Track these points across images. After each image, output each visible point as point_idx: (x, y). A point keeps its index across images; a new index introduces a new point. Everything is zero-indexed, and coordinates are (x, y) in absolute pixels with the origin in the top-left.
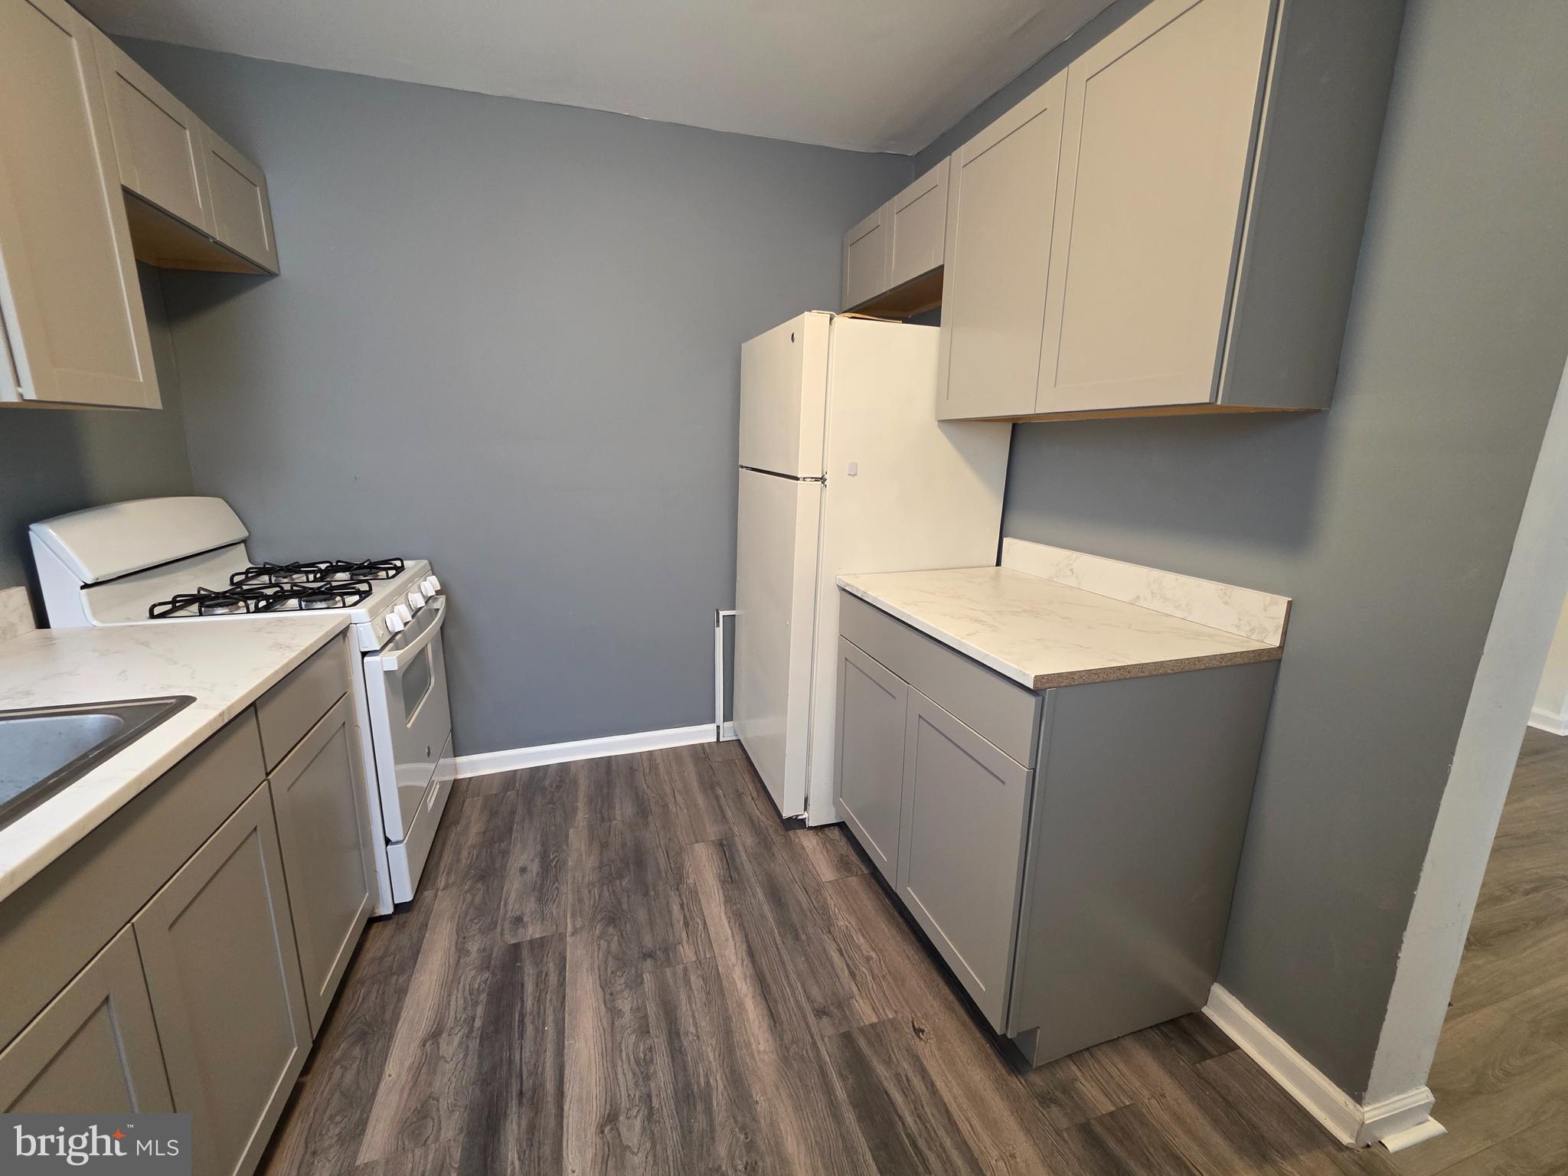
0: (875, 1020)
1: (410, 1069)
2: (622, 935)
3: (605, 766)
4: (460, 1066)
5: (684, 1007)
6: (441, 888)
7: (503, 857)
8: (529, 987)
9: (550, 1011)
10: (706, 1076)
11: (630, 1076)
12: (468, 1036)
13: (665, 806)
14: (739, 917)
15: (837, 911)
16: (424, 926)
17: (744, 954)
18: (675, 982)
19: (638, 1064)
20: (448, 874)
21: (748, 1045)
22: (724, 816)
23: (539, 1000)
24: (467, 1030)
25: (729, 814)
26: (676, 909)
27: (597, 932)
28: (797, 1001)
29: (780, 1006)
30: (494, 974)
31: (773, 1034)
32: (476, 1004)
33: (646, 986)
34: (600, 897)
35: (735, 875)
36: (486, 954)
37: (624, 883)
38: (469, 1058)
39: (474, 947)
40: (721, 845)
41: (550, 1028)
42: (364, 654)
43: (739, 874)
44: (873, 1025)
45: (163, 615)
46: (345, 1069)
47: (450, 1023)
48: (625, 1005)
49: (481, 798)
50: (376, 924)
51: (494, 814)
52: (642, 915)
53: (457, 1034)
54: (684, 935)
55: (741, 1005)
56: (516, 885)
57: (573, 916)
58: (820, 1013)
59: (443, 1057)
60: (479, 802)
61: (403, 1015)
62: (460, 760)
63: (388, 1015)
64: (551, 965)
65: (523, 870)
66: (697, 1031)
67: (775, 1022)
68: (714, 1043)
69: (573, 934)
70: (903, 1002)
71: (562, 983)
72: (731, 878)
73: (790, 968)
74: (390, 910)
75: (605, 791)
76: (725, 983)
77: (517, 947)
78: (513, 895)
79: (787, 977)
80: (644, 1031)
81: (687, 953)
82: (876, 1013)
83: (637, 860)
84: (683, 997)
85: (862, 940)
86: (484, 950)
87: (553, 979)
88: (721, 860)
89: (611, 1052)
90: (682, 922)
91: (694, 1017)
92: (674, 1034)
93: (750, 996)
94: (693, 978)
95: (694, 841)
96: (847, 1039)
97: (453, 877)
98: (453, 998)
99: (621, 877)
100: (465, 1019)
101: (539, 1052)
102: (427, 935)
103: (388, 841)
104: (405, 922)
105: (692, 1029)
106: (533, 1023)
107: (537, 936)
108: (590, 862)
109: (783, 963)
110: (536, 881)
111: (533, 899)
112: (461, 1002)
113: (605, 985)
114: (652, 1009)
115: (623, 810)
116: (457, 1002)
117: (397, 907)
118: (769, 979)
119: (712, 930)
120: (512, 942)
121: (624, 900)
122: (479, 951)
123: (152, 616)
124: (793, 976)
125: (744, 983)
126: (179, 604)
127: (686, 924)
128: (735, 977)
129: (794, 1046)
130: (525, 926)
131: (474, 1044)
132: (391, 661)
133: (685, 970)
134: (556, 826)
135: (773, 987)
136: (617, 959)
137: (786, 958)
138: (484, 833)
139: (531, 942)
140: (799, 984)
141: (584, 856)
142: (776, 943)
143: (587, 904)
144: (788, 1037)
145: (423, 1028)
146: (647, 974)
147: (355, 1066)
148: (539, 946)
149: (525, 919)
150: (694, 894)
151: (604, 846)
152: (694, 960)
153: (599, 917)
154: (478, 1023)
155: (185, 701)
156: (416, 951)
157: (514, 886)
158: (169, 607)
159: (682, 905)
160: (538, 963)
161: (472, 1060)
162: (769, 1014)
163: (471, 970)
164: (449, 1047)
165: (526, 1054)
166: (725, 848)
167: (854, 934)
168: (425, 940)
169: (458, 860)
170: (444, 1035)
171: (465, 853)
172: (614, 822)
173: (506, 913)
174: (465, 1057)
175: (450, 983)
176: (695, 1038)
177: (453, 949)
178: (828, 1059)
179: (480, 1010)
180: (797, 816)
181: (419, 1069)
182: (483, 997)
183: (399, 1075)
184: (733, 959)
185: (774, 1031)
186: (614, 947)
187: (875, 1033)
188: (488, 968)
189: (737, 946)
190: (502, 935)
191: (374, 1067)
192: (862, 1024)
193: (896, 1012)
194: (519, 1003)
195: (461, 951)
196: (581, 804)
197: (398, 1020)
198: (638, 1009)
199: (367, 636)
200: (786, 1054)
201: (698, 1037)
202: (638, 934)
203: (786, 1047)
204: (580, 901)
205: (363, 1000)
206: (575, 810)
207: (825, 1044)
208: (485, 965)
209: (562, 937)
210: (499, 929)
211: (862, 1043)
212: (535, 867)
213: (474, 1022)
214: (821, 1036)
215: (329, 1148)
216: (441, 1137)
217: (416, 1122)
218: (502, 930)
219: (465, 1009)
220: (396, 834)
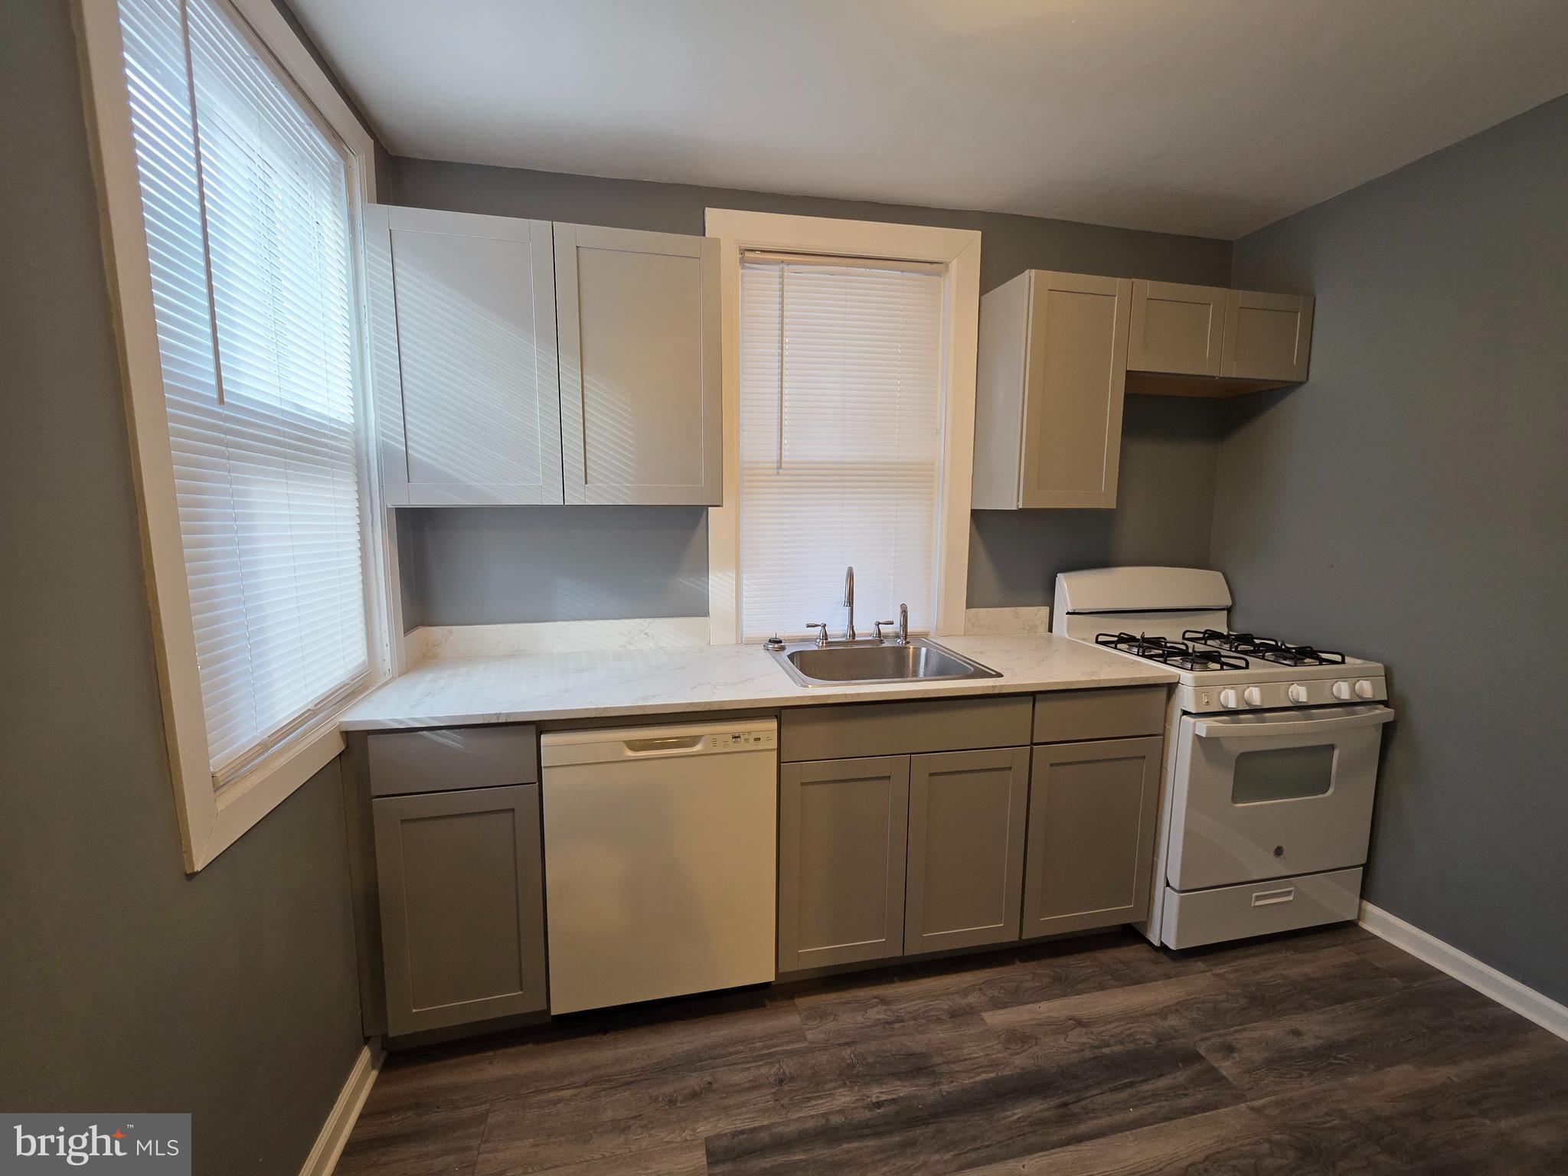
1: (1049, 1017)
4: (1066, 1050)
6: (1214, 972)
7: (1295, 1008)
8: (1164, 1082)
9: (1151, 1109)
12: (1092, 1047)
16: (1168, 977)
20: (1235, 971)
23: (1155, 1095)
24: (1095, 1045)
27: (1276, 1137)
30: (1158, 1047)
32: (1122, 1043)
34: (1330, 1128)
36: (1173, 1034)
37: (1381, 1157)
38: (1075, 1055)
39: (1173, 1021)
42: (1185, 713)
46: (1033, 980)
47: (1095, 1030)
49: (1358, 958)
50: (1146, 945)
51: (1347, 978)
53: (1089, 1038)
56: (1271, 1033)
57: (1277, 1103)
59: (1067, 1036)
60: (1349, 957)
61: (1085, 996)
63: (1079, 987)
64: (1200, 1096)
65: (1296, 1033)
69: (1253, 1109)
71: (1186, 1113)
74: (1157, 943)
77: (1199, 1057)
78: (1256, 1034)
86: (1176, 1031)
87: (1185, 1103)
97: (1233, 976)
98: (1117, 1024)
99: (1389, 1151)
100: (1105, 1040)
101: (1107, 1110)
102: (1160, 982)
103: (1168, 885)
104: (1161, 962)
106: (1131, 1096)
107: (1224, 1073)
108: (1377, 1104)
110: (1292, 1050)
111: (1266, 1054)
112: (1118, 1031)
113: (1215, 1161)
116: (1115, 1028)
117: (1164, 948)
120: (1202, 1052)
121: (1354, 1163)
122: (1172, 1027)
123: (1097, 642)
130: (1226, 1057)
131: (1088, 1054)
134: (1396, 1046)
138: (1311, 979)
139: (1212, 1069)
143: (1308, 1116)
145: (1082, 1013)
147: (1037, 984)
148: (1213, 1077)
149: (1235, 1055)
151: (1424, 1117)
153: (1299, 1135)
154: (1106, 1050)
156: (1139, 981)
157: (1272, 1030)
160: (1194, 1082)
161: (1076, 1057)
163: (1149, 1027)
164: (1077, 1037)
165: (1100, 1100)
168: (1154, 983)
169: (1256, 972)
170: (1084, 1030)
171: (1270, 973)
172: (1487, 1121)
173: (1230, 1035)
174: (1075, 1051)
175: (1128, 1017)
177: (1160, 1006)
179: (1117, 1048)
181: (1052, 1024)
182: (1131, 1046)
183: (1041, 1013)
186: (1271, 1163)
188: (1160, 1040)
190: (1202, 1040)
191: (1042, 994)
194: (1142, 1078)
195: (1163, 1013)
197: (1080, 994)
199: (1186, 698)
204: (1307, 1107)
205: (1083, 967)
208: (1162, 1037)
209: (1240, 1098)
210: (1207, 1035)
212: (1309, 1042)
213: (1106, 1047)
215: (986, 995)
216: (1014, 1057)
217: (1017, 1038)
218: (1208, 1039)
219: (1112, 1036)
220: (1175, 882)
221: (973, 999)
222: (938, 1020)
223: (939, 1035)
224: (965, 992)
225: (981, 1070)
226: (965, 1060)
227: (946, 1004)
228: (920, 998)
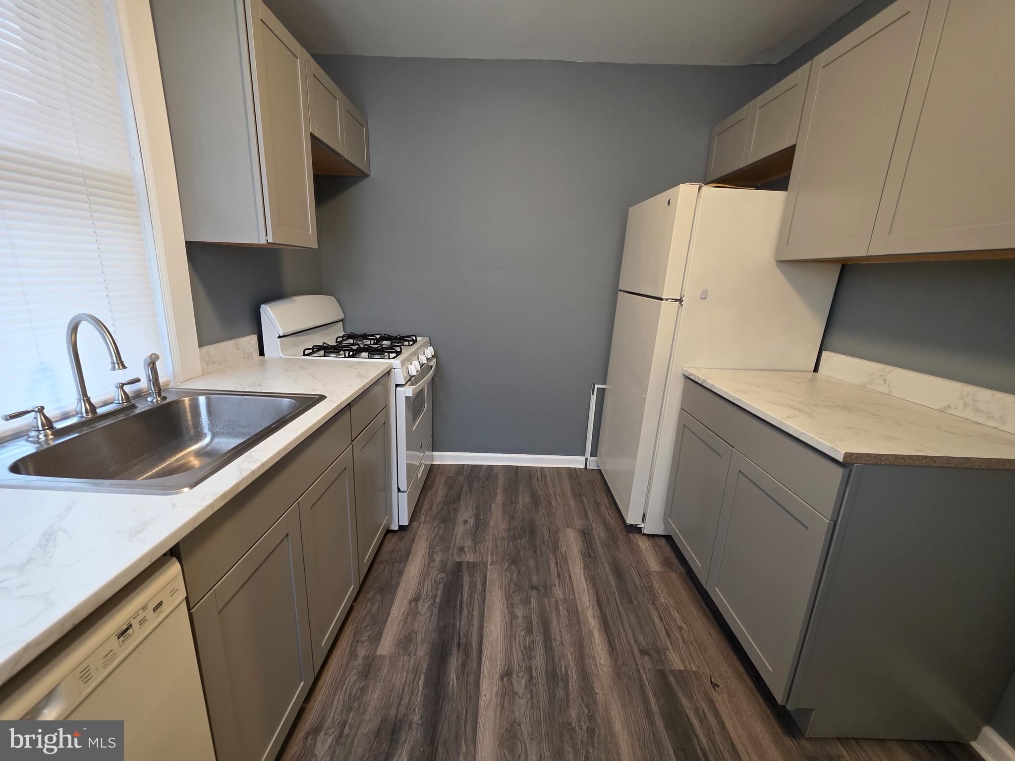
0: (682, 668)
1: (403, 614)
2: (519, 572)
3: (514, 472)
4: (428, 620)
5: (554, 623)
6: (422, 522)
7: (455, 513)
8: (466, 588)
9: (476, 604)
10: (566, 668)
11: (520, 653)
12: (433, 605)
13: (550, 502)
14: (593, 579)
15: (660, 592)
16: (413, 541)
17: (595, 602)
18: (550, 607)
19: (525, 648)
20: (426, 516)
21: (594, 658)
22: (586, 515)
23: (470, 597)
24: (432, 602)
25: (590, 514)
26: (553, 565)
27: (505, 567)
28: (628, 642)
29: (616, 640)
30: (447, 574)
31: (610, 656)
32: (437, 589)
33: (532, 605)
34: (507, 547)
35: (592, 553)
36: (444, 564)
37: (522, 542)
39: (438, 558)
40: (584, 533)
41: (476, 613)
42: (397, 386)
43: (594, 553)
44: (680, 671)
45: (308, 355)
46: (373, 605)
47: (424, 595)
48: (520, 612)
49: (445, 477)
50: (389, 534)
51: (451, 487)
52: (532, 564)
53: (427, 603)
54: (557, 582)
55: (591, 633)
56: (461, 529)
57: (492, 554)
58: (644, 652)
59: (419, 612)
60: (443, 479)
61: (401, 585)
62: (436, 453)
63: (394, 583)
64: (478, 578)
65: (466, 522)
66: (561, 640)
67: (612, 649)
68: (572, 650)
69: (491, 564)
70: (705, 664)
71: (484, 590)
72: (589, 554)
73: (625, 619)
74: (397, 528)
75: (514, 486)
76: (581, 617)
77: (460, 563)
78: (459, 535)
79: (623, 624)
80: (529, 631)
81: (558, 592)
82: (684, 664)
83: (531, 530)
84: (554, 619)
85: (677, 615)
86: (443, 561)
87: (479, 587)
88: (583, 541)
89: (510, 637)
90: (556, 574)
91: (560, 631)
92: (547, 638)
93: (597, 629)
94: (561, 608)
95: (566, 527)
96: (662, 675)
97: (428, 517)
98: (426, 583)
99: (521, 538)
100: (432, 595)
101: (470, 625)
102: (414, 546)
103: (399, 490)
104: (403, 536)
105: (558, 638)
106: (467, 608)
107: (471, 561)
108: (503, 526)
109: (620, 616)
110: (472, 530)
111: (470, 539)
112: (430, 586)
113: (508, 597)
114: (535, 620)
115: (524, 500)
116: (428, 585)
117: (401, 528)
118: (610, 622)
119: (575, 582)
120: (458, 560)
121: (522, 552)
122: (440, 561)
123: (304, 355)
124: (626, 625)
125: (593, 620)
126: (315, 349)
127: (559, 576)
128: (588, 615)
129: (624, 667)
130: (465, 553)
131: (436, 611)
132: (409, 391)
133: (557, 602)
134: (484, 501)
135: (613, 628)
136: (516, 585)
137: (623, 613)
138: (445, 497)
139: (468, 563)
140: (630, 631)
141: (500, 521)
142: (616, 600)
143: (500, 548)
144: (620, 661)
145: (410, 595)
146: (534, 598)
147: (377, 604)
148: (472, 566)
149: (466, 549)
150: (565, 558)
151: (512, 518)
152: (562, 597)
153: (507, 558)
154: (438, 600)
155: (322, 398)
156: (408, 553)
157: (460, 530)
158: (311, 351)
159: (557, 564)
160: (471, 575)
161: (434, 618)
162: (609, 643)
163: (435, 570)
164: (424, 607)
165: (463, 624)
166: (586, 535)
167: (671, 609)
168: (413, 548)
169: (431, 509)
170: (421, 601)
171: (435, 506)
172: (518, 505)
173: (455, 543)
174: (431, 616)
175: (425, 575)
176: (560, 644)
177: (427, 556)
178: (647, 683)
179: (439, 593)
180: (637, 525)
181: (408, 615)
182: (441, 586)
183: (398, 616)
184: (587, 603)
185: (611, 654)
186: (515, 577)
187: (682, 676)
188: (444, 571)
189: (591, 596)
190: (453, 555)
191: (386, 607)
192: (673, 668)
193: (699, 668)
194: (460, 595)
195: (431, 559)
196: (499, 491)
197: (399, 586)
198: (527, 617)
199: (399, 376)
200: (618, 671)
201: (562, 644)
202: (529, 573)
203: (618, 667)
204: (496, 546)
205: (382, 572)
206: (496, 494)
207: (645, 672)
208: (443, 569)
209: (485, 565)
210: (451, 551)
211: (672, 680)
212: (472, 521)
213: (436, 599)
214: (643, 667)
215: (364, 641)
216: (418, 654)
217: (405, 642)
218: (453, 552)
219: (432, 590)
220: (403, 487)
221: (362, 652)
222: (363, 690)
223: (375, 696)
224: (353, 654)
225: (415, 683)
226: (403, 689)
227: (353, 677)
228: (335, 694)
